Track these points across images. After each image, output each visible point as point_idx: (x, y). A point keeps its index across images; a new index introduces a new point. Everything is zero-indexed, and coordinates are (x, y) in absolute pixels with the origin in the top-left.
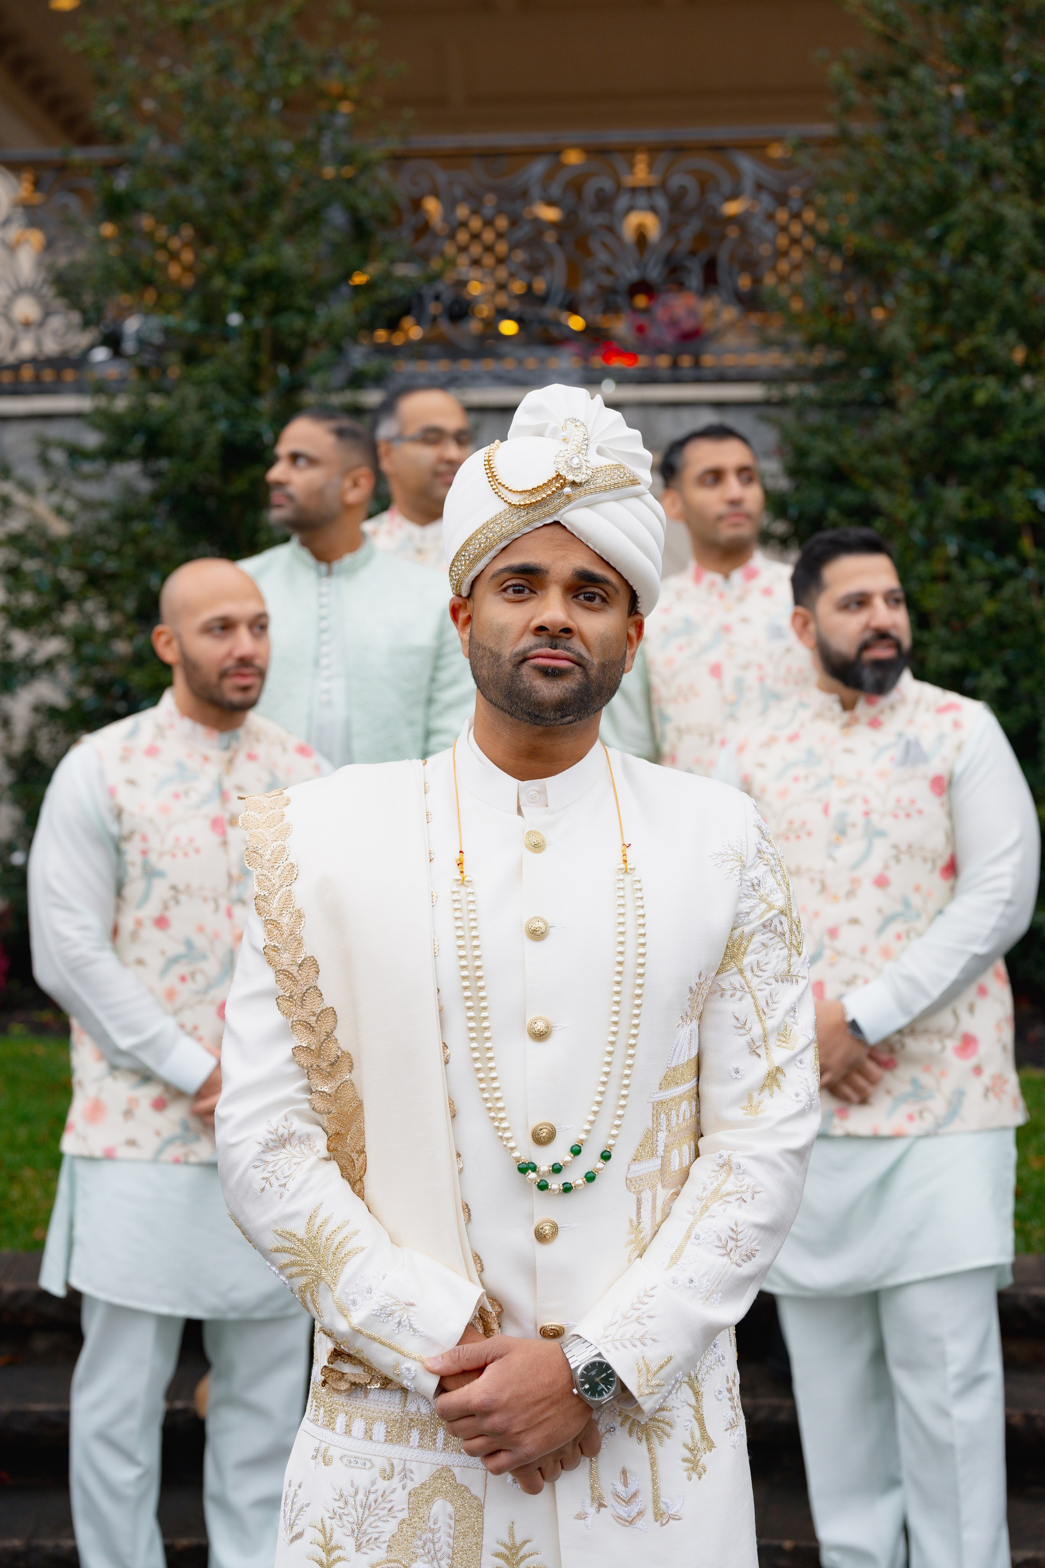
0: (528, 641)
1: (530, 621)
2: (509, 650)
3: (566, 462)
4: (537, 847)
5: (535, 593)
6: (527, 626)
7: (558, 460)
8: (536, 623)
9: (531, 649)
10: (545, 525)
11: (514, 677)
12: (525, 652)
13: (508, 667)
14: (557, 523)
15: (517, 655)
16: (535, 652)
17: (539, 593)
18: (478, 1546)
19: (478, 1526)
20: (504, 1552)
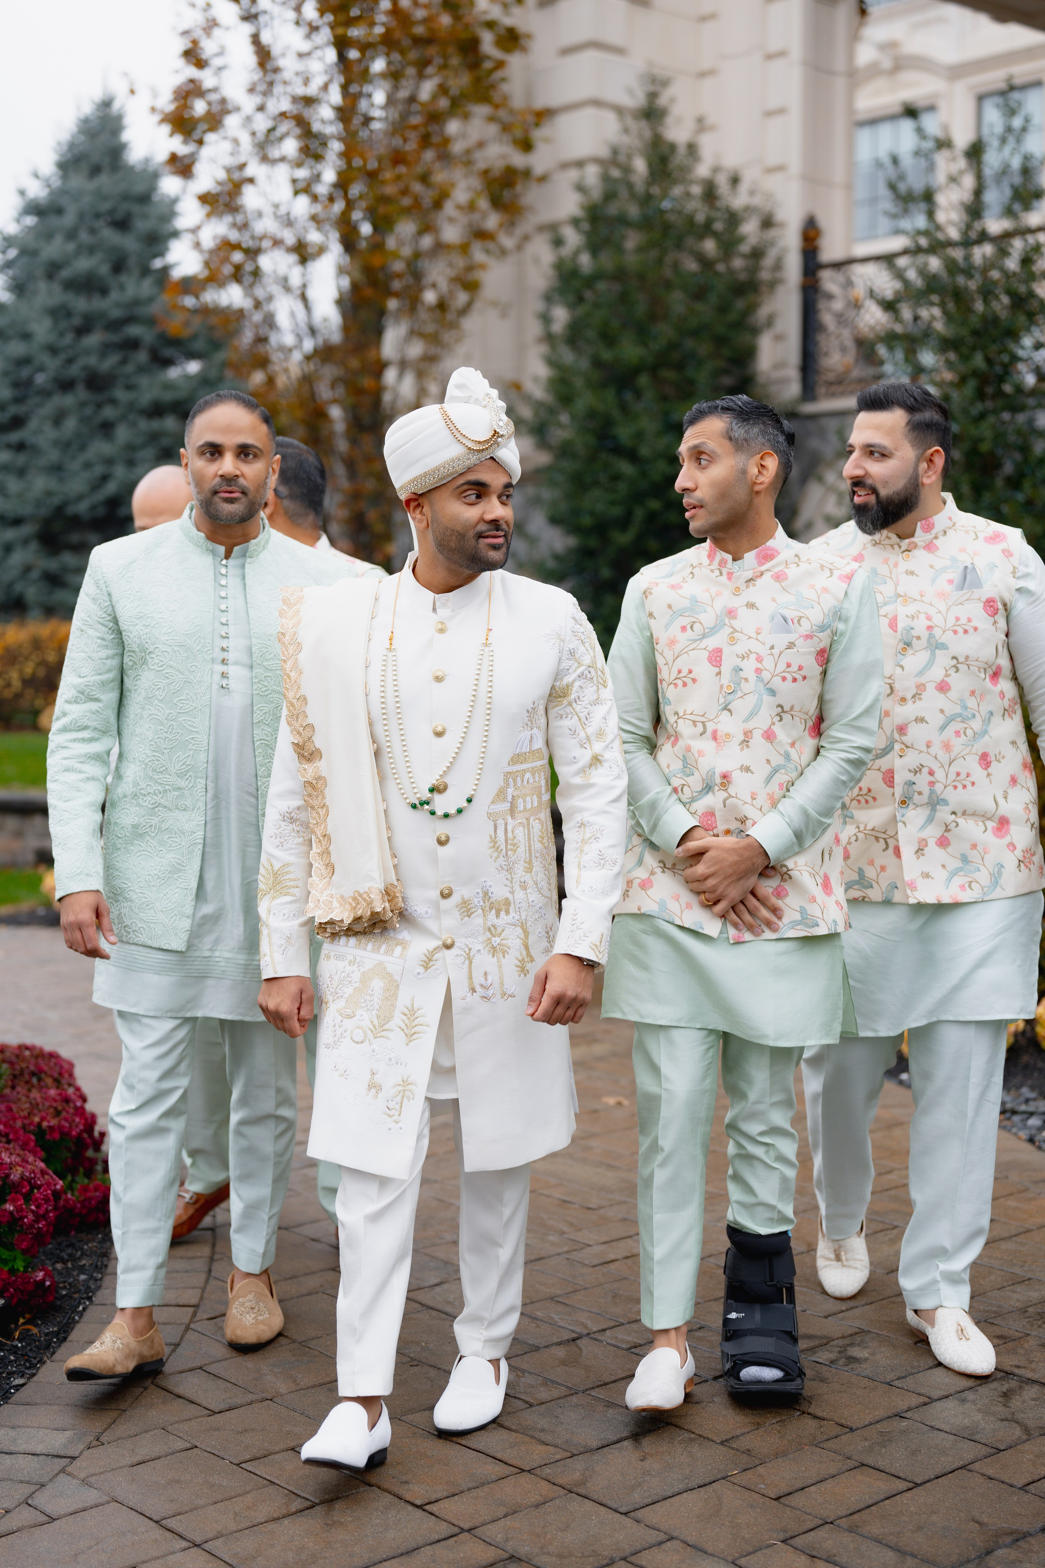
3: (497, 423)
4: (441, 631)
14: (493, 458)
18: (394, 1006)
19: (395, 996)
20: (407, 1012)
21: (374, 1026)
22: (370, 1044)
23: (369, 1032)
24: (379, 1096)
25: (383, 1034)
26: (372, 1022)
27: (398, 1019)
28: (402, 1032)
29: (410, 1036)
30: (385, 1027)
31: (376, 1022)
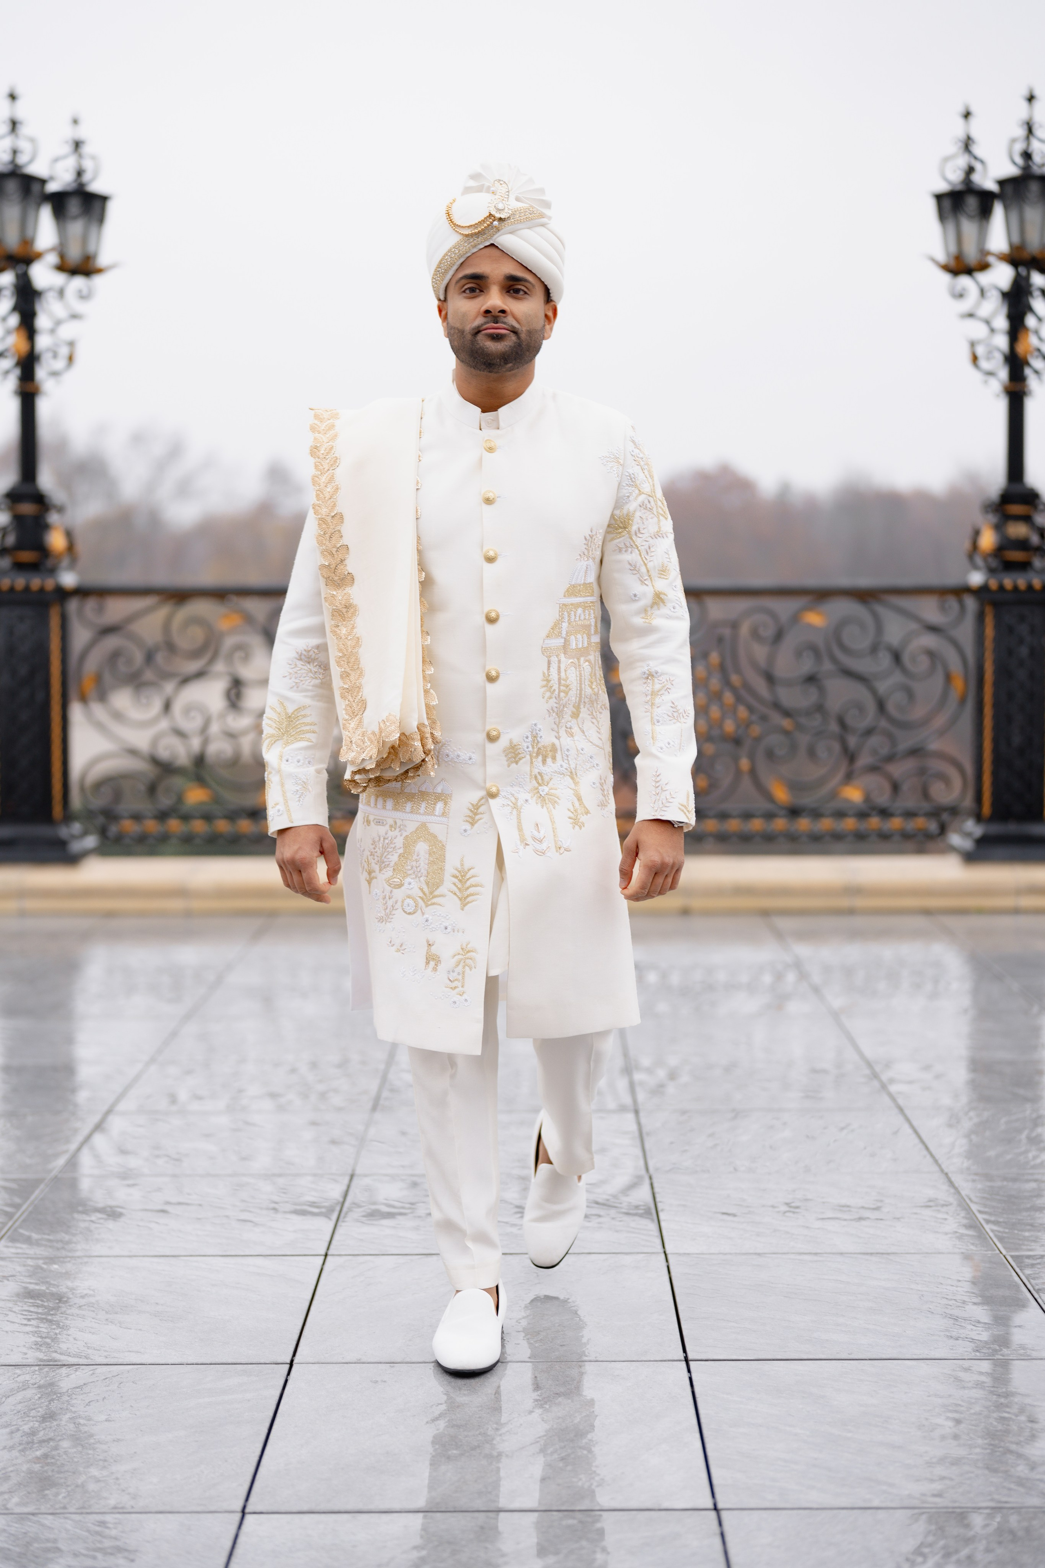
0: (480, 321)
1: (481, 308)
2: (469, 327)
3: (495, 206)
4: (491, 450)
5: (482, 291)
6: (479, 312)
7: (490, 205)
8: (484, 308)
9: (482, 325)
10: (486, 247)
11: (473, 342)
12: (479, 327)
13: (469, 337)
14: (492, 245)
15: (474, 329)
16: (485, 327)
17: (485, 291)
18: (442, 869)
19: (442, 859)
20: (458, 874)
21: (424, 893)
22: (423, 914)
23: (420, 901)
24: (439, 968)
25: (435, 900)
26: (422, 890)
27: (449, 883)
28: (455, 897)
29: (464, 901)
30: (436, 893)
31: (426, 889)
